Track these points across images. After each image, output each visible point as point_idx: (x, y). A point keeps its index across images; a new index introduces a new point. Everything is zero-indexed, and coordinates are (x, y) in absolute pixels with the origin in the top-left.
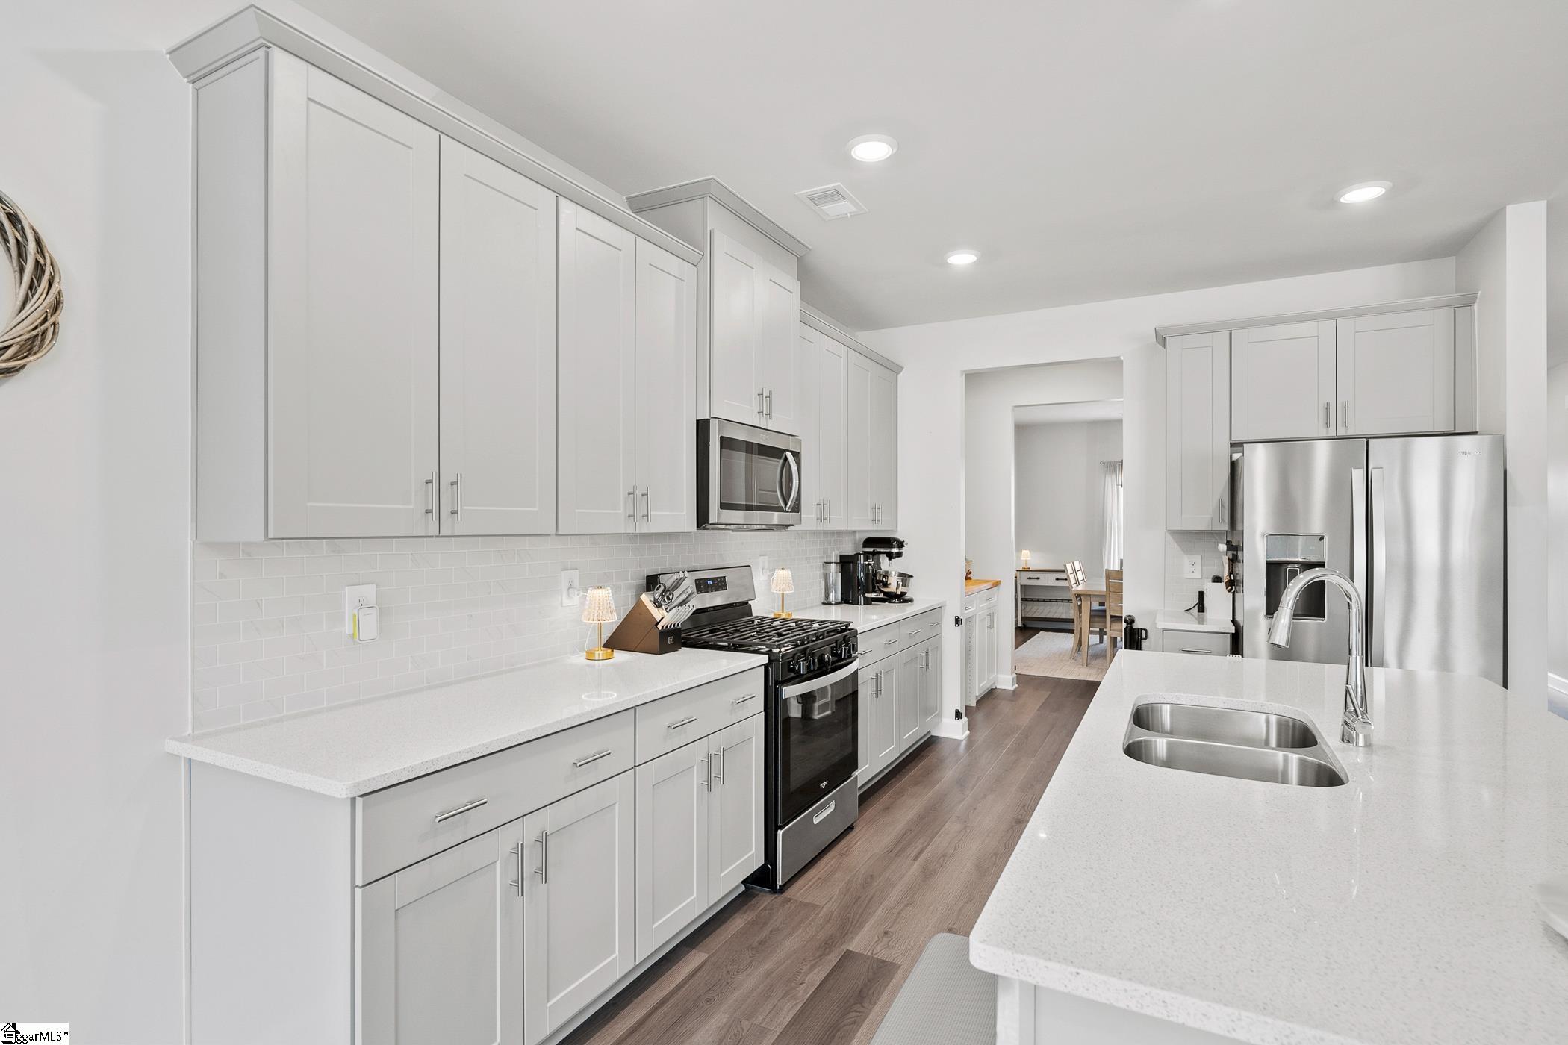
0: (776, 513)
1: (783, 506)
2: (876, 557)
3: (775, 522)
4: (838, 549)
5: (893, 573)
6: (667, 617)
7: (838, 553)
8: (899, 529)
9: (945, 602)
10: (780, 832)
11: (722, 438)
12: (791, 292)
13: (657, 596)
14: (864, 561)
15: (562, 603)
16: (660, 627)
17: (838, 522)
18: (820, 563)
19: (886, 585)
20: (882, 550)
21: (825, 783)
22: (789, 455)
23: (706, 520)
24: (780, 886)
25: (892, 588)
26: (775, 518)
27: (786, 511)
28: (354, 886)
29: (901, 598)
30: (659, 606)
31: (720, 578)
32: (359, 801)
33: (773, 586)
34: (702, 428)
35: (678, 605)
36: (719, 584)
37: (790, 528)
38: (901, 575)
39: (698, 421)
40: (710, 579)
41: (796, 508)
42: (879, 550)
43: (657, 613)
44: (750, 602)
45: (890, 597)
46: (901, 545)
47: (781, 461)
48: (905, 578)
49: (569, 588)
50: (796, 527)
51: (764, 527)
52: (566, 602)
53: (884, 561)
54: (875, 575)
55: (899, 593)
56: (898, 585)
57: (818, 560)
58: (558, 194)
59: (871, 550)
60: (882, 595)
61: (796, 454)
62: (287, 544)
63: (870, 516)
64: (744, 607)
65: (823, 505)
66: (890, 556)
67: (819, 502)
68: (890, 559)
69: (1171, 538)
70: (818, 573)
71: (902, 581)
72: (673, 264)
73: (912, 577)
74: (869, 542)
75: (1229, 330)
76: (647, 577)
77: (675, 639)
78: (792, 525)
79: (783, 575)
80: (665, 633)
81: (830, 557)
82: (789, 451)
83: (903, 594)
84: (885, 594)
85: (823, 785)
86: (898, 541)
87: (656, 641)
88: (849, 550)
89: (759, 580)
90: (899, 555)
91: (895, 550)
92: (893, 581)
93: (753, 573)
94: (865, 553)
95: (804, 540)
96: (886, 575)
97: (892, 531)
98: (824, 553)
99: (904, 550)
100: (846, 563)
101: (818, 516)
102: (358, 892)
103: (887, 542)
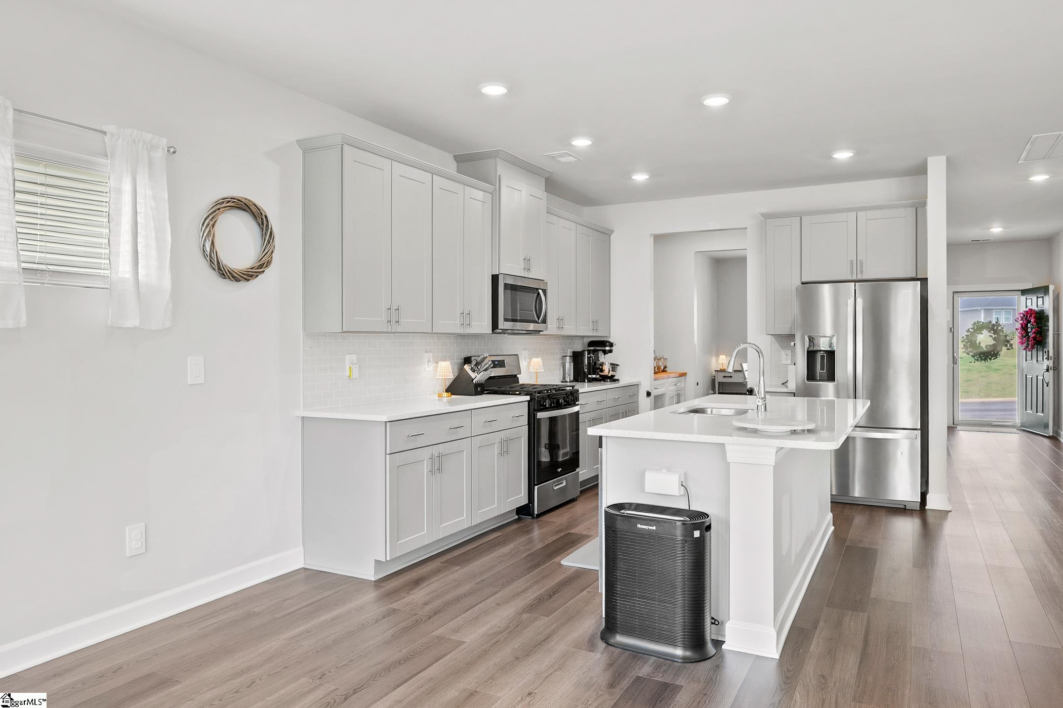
0: (532, 324)
1: (537, 320)
2: (596, 353)
3: (531, 329)
4: (571, 348)
5: (607, 363)
6: (478, 377)
7: (572, 350)
8: (611, 336)
9: (641, 382)
10: (536, 487)
11: (505, 284)
12: (541, 199)
13: (472, 366)
14: (588, 355)
15: (425, 369)
16: (474, 381)
17: (569, 330)
18: (559, 356)
19: (602, 371)
20: (599, 348)
21: (560, 469)
22: (540, 291)
23: (497, 328)
24: (536, 515)
25: (606, 373)
26: (532, 326)
27: (539, 323)
28: (386, 454)
29: (612, 379)
30: (474, 371)
31: (502, 360)
32: (388, 424)
33: (531, 368)
34: (495, 279)
35: (484, 371)
36: (501, 364)
37: (541, 333)
38: (612, 364)
39: (492, 275)
40: (496, 361)
41: (544, 321)
42: (597, 348)
43: (473, 375)
44: (518, 376)
45: (604, 378)
46: (611, 345)
47: (536, 295)
48: (614, 366)
49: (428, 362)
50: (545, 332)
51: (524, 332)
52: (427, 369)
53: (601, 354)
54: (595, 364)
55: (610, 375)
56: (609, 370)
57: (559, 355)
58: (433, 174)
59: (593, 348)
60: (598, 376)
61: (545, 291)
62: (329, 335)
63: (591, 327)
64: (514, 378)
65: (559, 319)
66: (605, 352)
67: (558, 318)
68: (604, 355)
69: (774, 340)
70: (559, 362)
71: (612, 368)
72: (479, 195)
73: (618, 365)
74: (591, 344)
75: (800, 215)
76: (465, 358)
77: (481, 389)
78: (542, 331)
79: (537, 361)
80: (477, 385)
81: (567, 353)
82: (541, 289)
83: (613, 376)
84: (600, 376)
85: (559, 470)
86: (609, 342)
87: (473, 390)
88: (579, 348)
89: (523, 364)
90: (610, 351)
91: (607, 348)
92: (606, 369)
93: (520, 358)
94: (588, 351)
95: (550, 342)
96: (602, 364)
97: (606, 337)
98: (563, 350)
99: (613, 348)
100: (577, 357)
101: (558, 326)
102: (388, 456)
103: (603, 343)
